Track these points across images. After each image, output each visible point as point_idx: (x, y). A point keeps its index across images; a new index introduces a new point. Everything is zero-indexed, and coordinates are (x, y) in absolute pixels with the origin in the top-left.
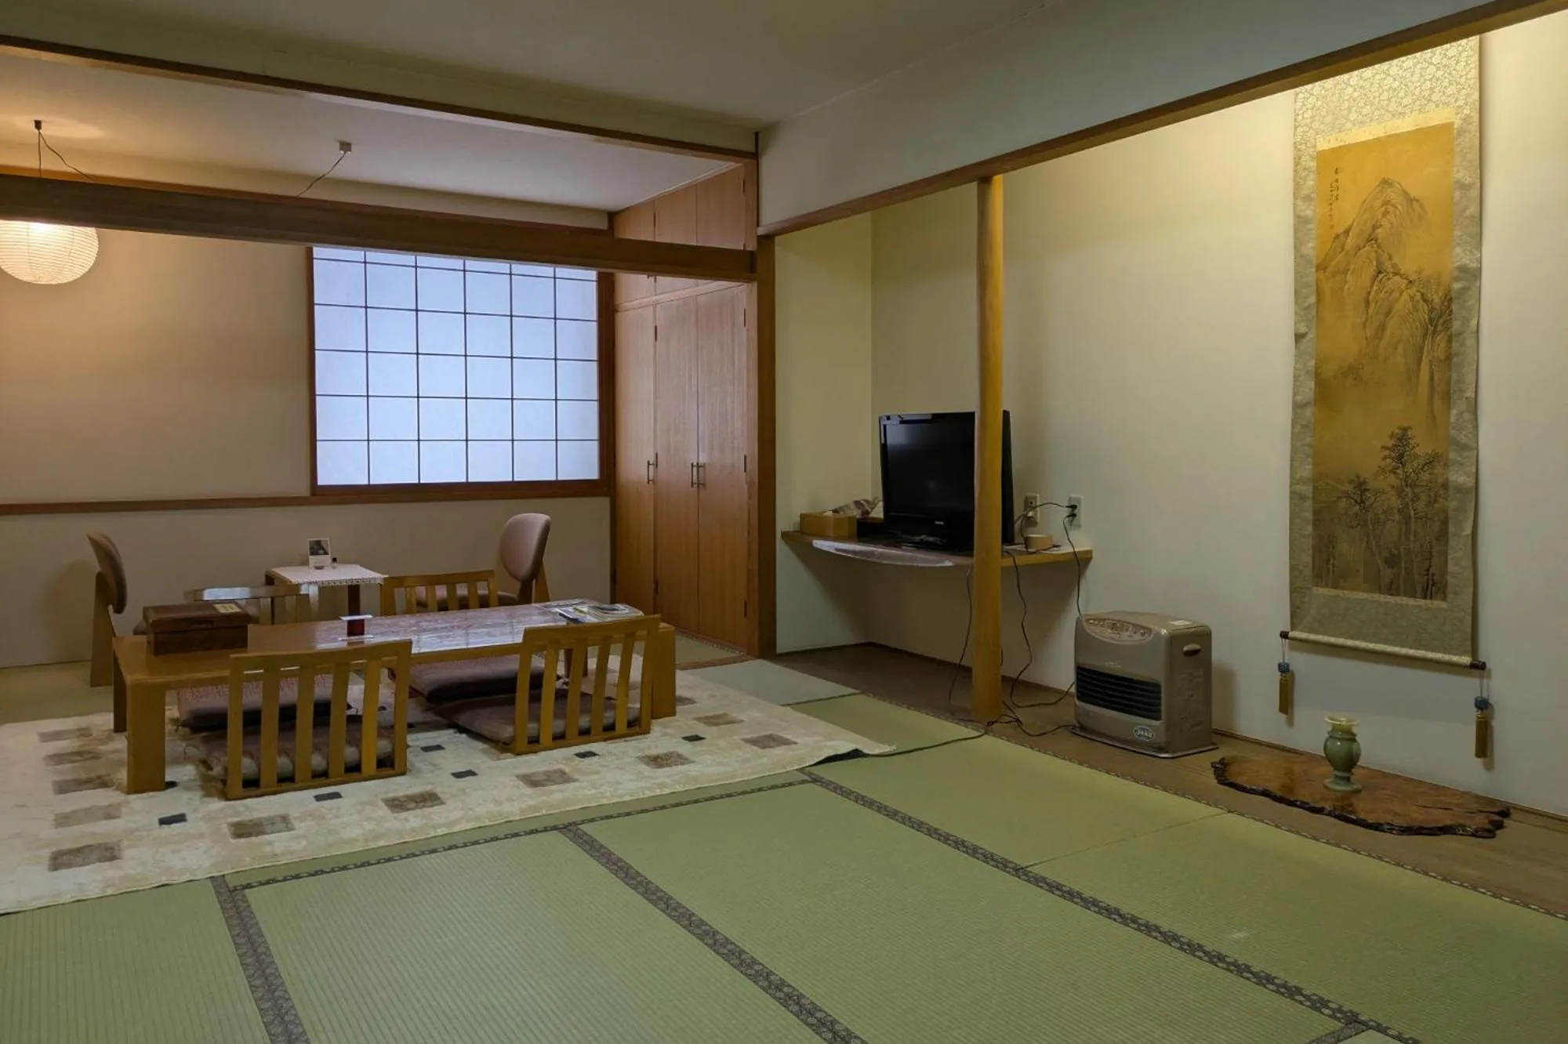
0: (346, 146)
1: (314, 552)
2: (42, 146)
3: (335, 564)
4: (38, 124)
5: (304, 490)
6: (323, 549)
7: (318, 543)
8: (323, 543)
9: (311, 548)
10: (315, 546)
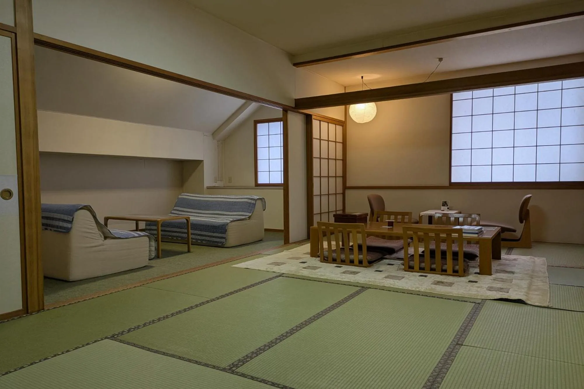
0: (441, 59)
1: (443, 205)
2: (364, 84)
3: (448, 210)
4: (362, 77)
5: (447, 184)
6: (447, 204)
7: (445, 202)
8: (447, 202)
9: (443, 204)
10: (444, 204)
